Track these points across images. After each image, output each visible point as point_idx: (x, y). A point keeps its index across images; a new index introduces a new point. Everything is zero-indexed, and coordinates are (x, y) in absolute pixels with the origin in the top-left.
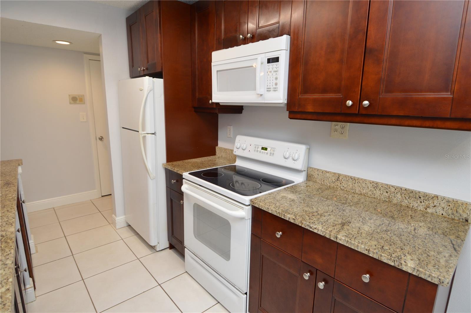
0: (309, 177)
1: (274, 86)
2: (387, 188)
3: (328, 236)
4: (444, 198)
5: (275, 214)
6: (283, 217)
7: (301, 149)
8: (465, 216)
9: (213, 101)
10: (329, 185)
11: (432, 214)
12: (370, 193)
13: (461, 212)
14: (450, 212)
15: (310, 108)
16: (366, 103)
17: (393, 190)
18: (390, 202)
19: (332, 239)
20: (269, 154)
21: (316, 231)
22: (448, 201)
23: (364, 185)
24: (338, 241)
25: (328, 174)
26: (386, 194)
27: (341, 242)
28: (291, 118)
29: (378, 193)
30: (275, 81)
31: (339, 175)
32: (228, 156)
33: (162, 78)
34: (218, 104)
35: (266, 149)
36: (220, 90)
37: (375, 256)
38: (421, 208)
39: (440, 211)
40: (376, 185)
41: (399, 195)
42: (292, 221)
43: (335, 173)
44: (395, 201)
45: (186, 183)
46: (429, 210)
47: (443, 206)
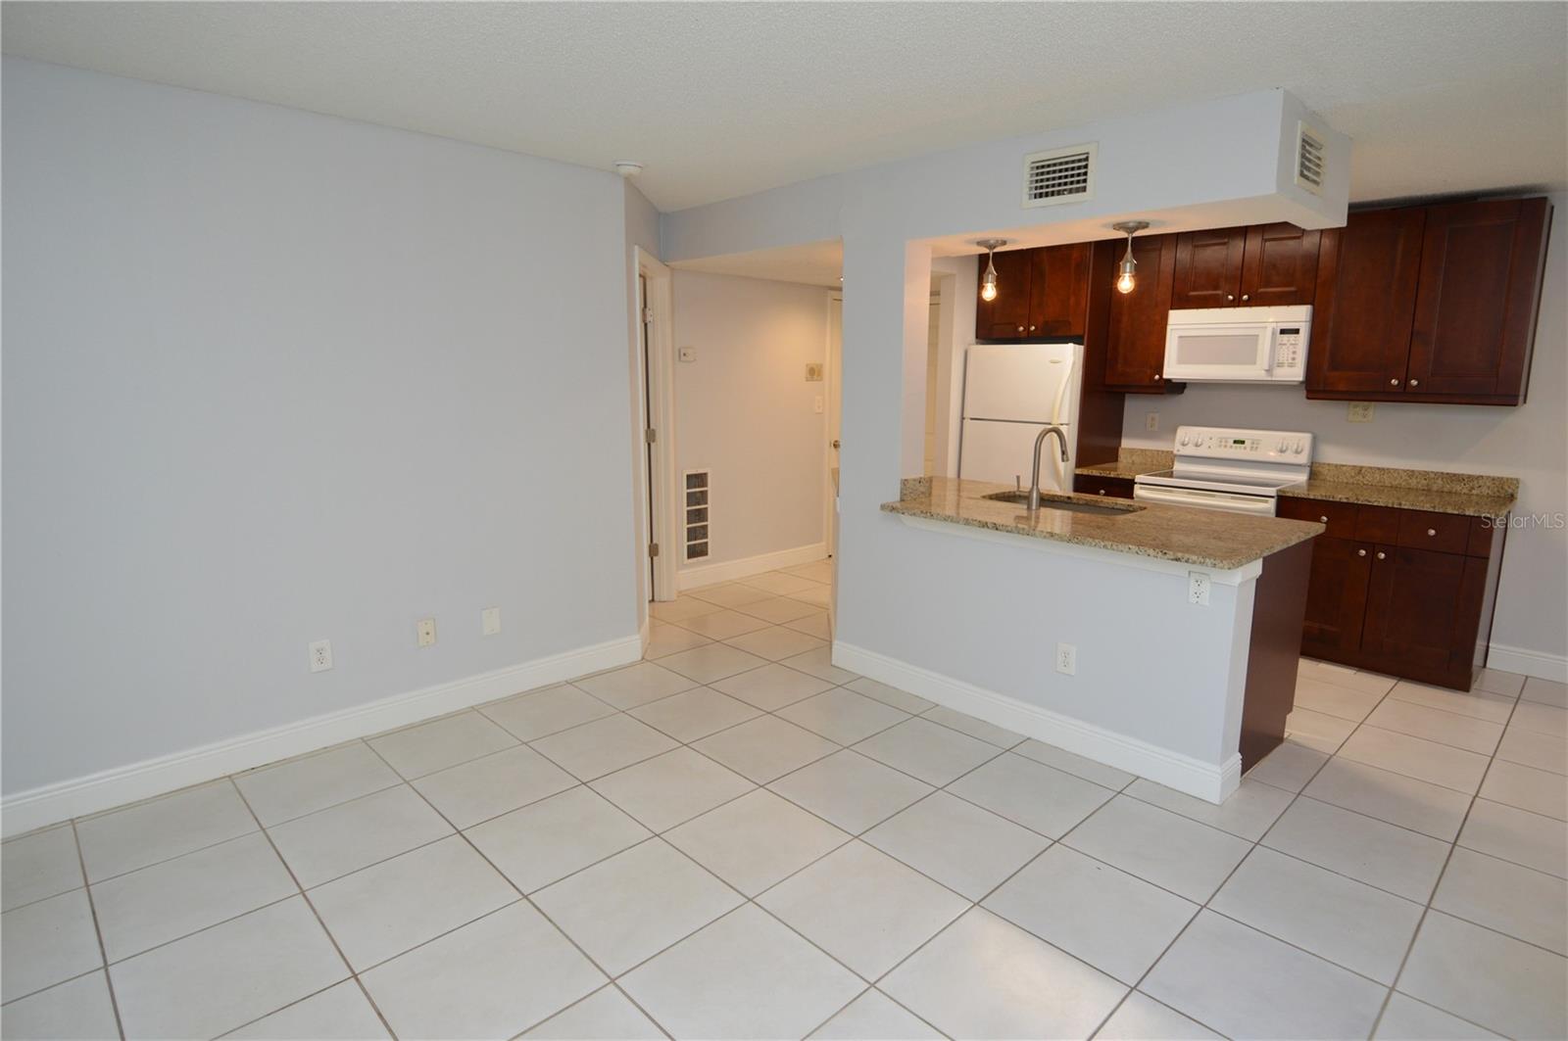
0: (1314, 475)
1: (1290, 361)
2: (1425, 474)
3: (1390, 505)
4: (1488, 477)
5: (1320, 498)
6: (1331, 499)
7: (1304, 439)
8: (1510, 491)
9: (1165, 376)
10: (1345, 481)
11: (1477, 495)
12: (1404, 483)
13: (1506, 488)
14: (1496, 489)
15: (1342, 387)
16: (1414, 382)
17: (1432, 475)
18: (1429, 490)
19: (1395, 506)
20: (1248, 449)
21: (1375, 504)
22: (1493, 479)
23: (1396, 475)
24: (1403, 507)
25: (1345, 468)
26: (1425, 482)
27: (1406, 507)
28: (1308, 398)
29: (1413, 482)
30: (1291, 356)
31: (1362, 467)
32: (1150, 460)
33: (1082, 344)
34: (1169, 381)
35: (1243, 442)
36: (1181, 361)
37: (1441, 511)
38: (1465, 491)
39: (1485, 491)
40: (1412, 473)
41: (1440, 481)
42: (1345, 501)
43: (1355, 466)
44: (1435, 488)
45: (1141, 488)
46: (1474, 492)
47: (1488, 484)
